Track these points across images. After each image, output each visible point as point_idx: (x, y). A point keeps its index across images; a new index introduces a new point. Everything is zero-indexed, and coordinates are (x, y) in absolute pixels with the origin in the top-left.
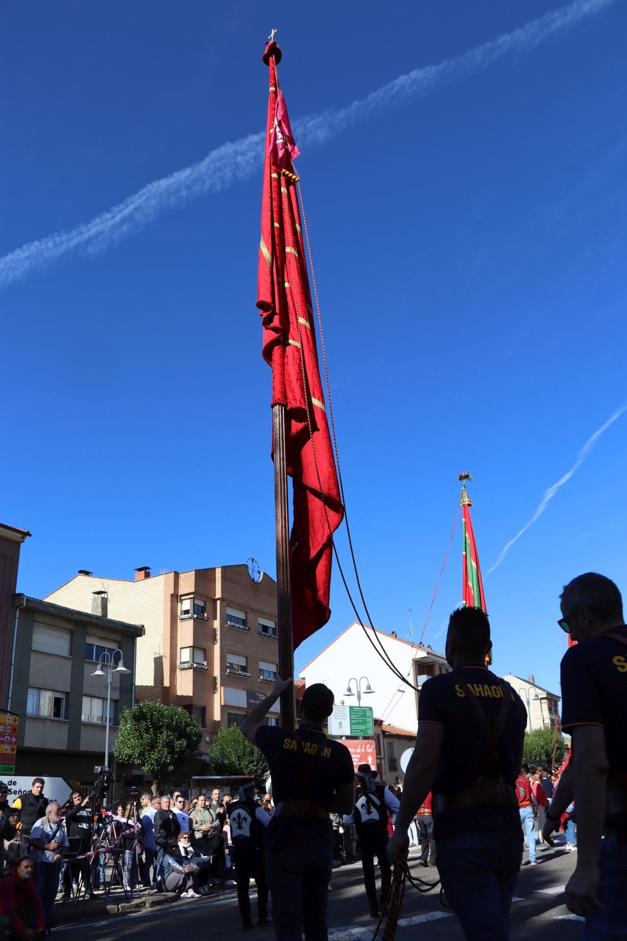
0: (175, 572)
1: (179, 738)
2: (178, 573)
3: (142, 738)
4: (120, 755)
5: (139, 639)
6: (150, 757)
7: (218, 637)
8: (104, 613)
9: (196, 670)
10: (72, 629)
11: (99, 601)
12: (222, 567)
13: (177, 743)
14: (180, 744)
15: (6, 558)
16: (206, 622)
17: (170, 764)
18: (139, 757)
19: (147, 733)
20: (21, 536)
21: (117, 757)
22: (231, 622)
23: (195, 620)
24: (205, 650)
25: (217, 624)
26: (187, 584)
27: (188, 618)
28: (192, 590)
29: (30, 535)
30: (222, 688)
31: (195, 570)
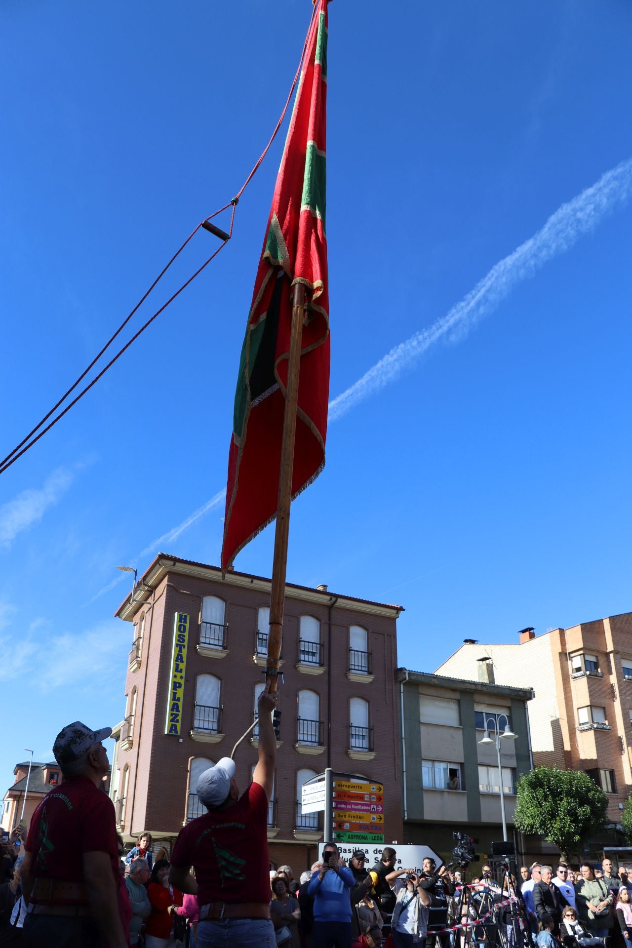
0: (559, 629)
1: (581, 805)
2: (564, 630)
3: (541, 806)
4: (521, 825)
5: (529, 703)
6: (553, 827)
7: (617, 693)
8: (491, 680)
9: (596, 730)
10: (459, 698)
11: (485, 667)
12: (610, 618)
13: (580, 811)
14: (584, 811)
15: (384, 635)
16: (602, 678)
17: (575, 834)
18: (540, 826)
19: (546, 800)
20: (395, 611)
21: (519, 828)
22: (629, 675)
23: (588, 677)
24: (604, 708)
25: (613, 679)
26: (575, 640)
27: (581, 676)
28: (581, 645)
29: (404, 610)
30: (629, 748)
31: (581, 625)
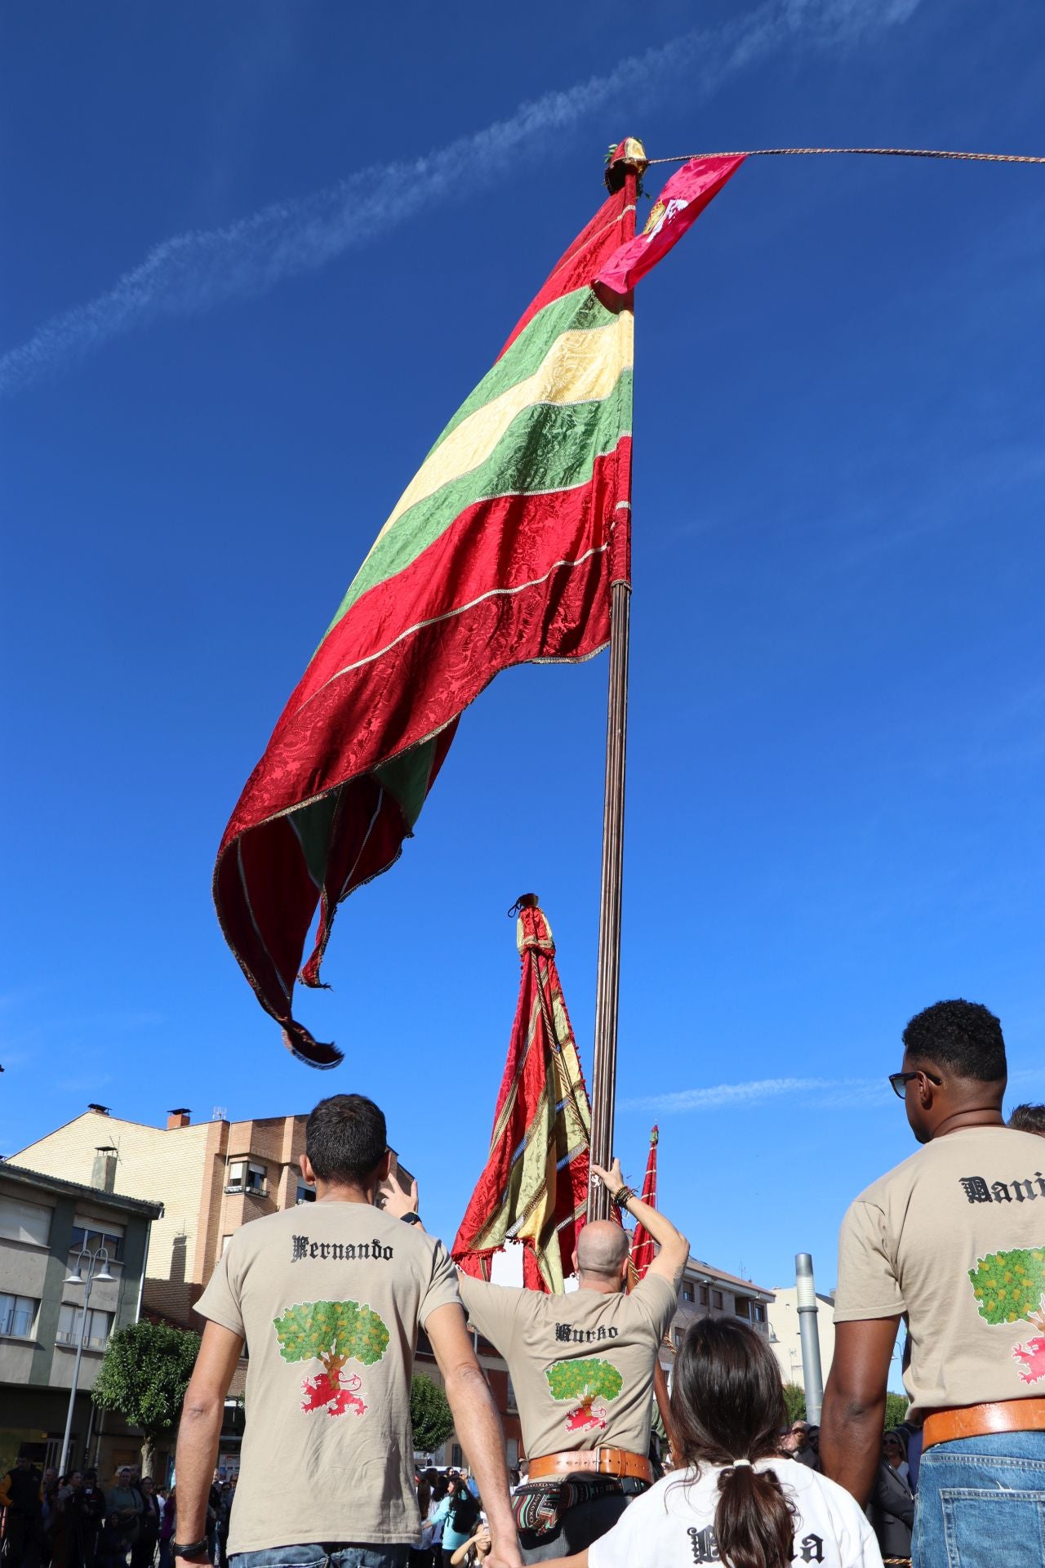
0: (223, 1120)
2: (229, 1123)
3: (131, 1375)
4: (98, 1396)
5: (154, 1222)
6: (141, 1404)
8: (109, 1180)
10: (54, 1206)
11: (104, 1161)
12: (296, 1117)
16: (265, 1199)
17: (166, 1416)
18: (124, 1402)
19: (139, 1368)
22: (303, 1198)
23: (247, 1195)
26: (240, 1140)
27: (237, 1192)
28: (246, 1150)
31: (254, 1121)
